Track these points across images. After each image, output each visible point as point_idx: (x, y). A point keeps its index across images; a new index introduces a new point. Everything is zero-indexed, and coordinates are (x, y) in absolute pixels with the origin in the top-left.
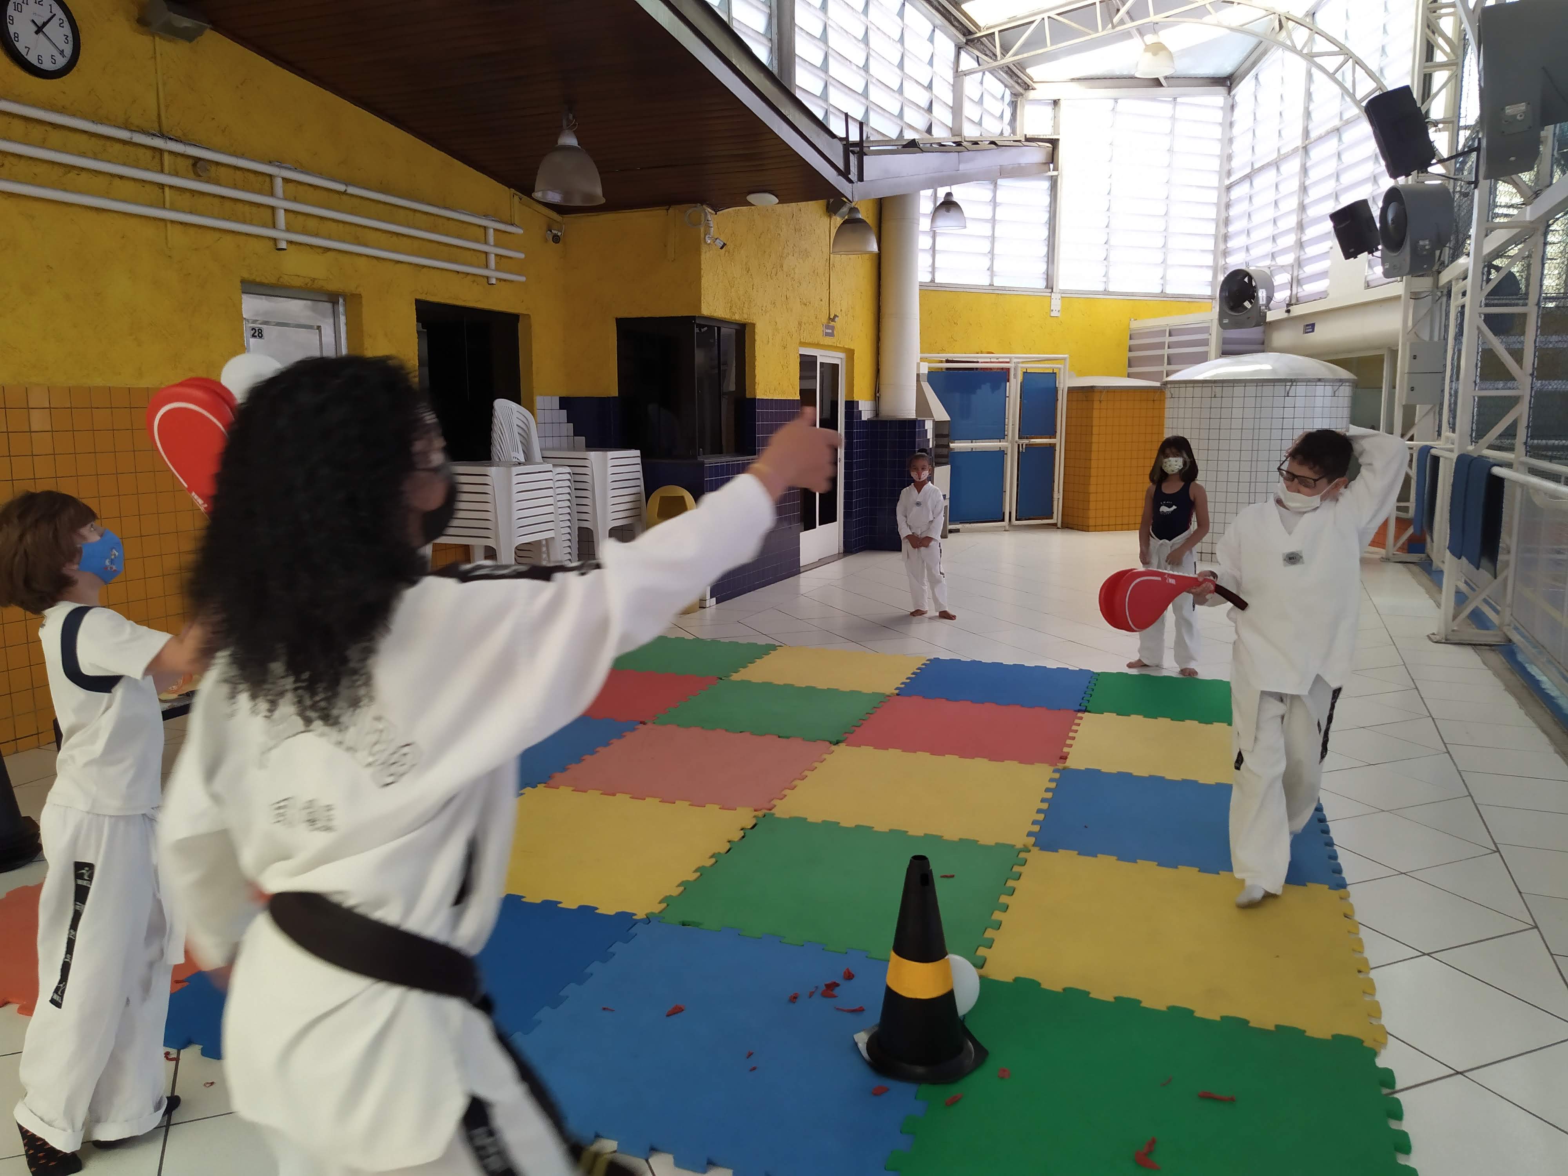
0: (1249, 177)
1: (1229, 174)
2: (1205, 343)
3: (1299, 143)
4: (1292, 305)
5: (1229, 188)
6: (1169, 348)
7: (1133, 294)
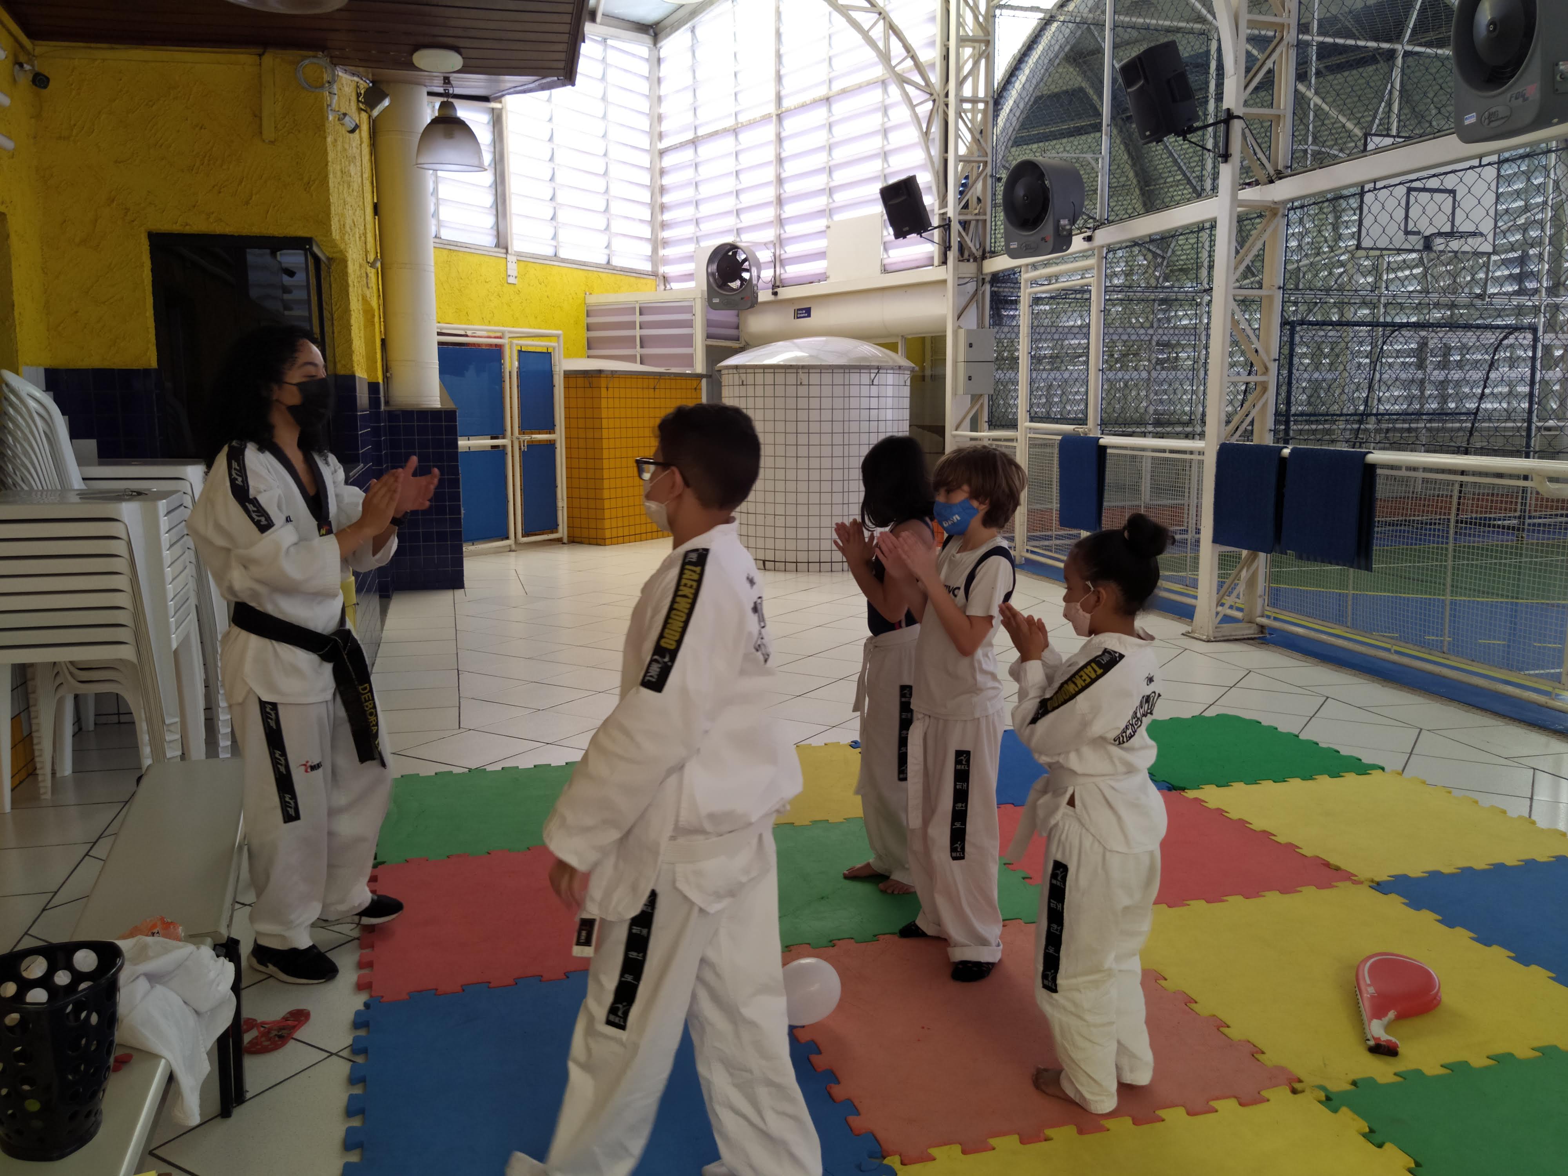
0: (694, 142)
1: (661, 136)
2: (689, 324)
3: (771, 108)
4: (779, 287)
5: (662, 153)
6: (641, 328)
7: (584, 264)
